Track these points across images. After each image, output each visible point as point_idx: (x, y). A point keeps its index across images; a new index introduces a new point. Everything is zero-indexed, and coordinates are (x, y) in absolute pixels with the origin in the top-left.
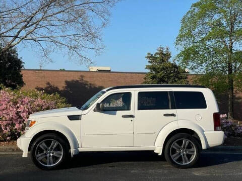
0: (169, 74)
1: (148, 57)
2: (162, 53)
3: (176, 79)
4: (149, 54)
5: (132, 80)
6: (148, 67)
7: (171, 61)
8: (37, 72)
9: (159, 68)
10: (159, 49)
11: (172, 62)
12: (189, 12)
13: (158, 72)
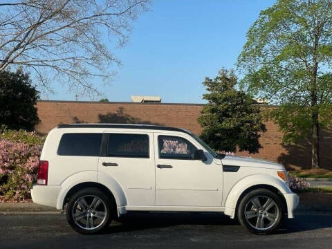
0: (235, 106)
1: (206, 83)
2: (224, 78)
3: (244, 113)
4: (207, 79)
5: (188, 114)
6: (206, 97)
7: (237, 88)
8: (59, 104)
9: (220, 98)
10: (222, 72)
11: (238, 90)
12: (257, 22)
13: (220, 104)
